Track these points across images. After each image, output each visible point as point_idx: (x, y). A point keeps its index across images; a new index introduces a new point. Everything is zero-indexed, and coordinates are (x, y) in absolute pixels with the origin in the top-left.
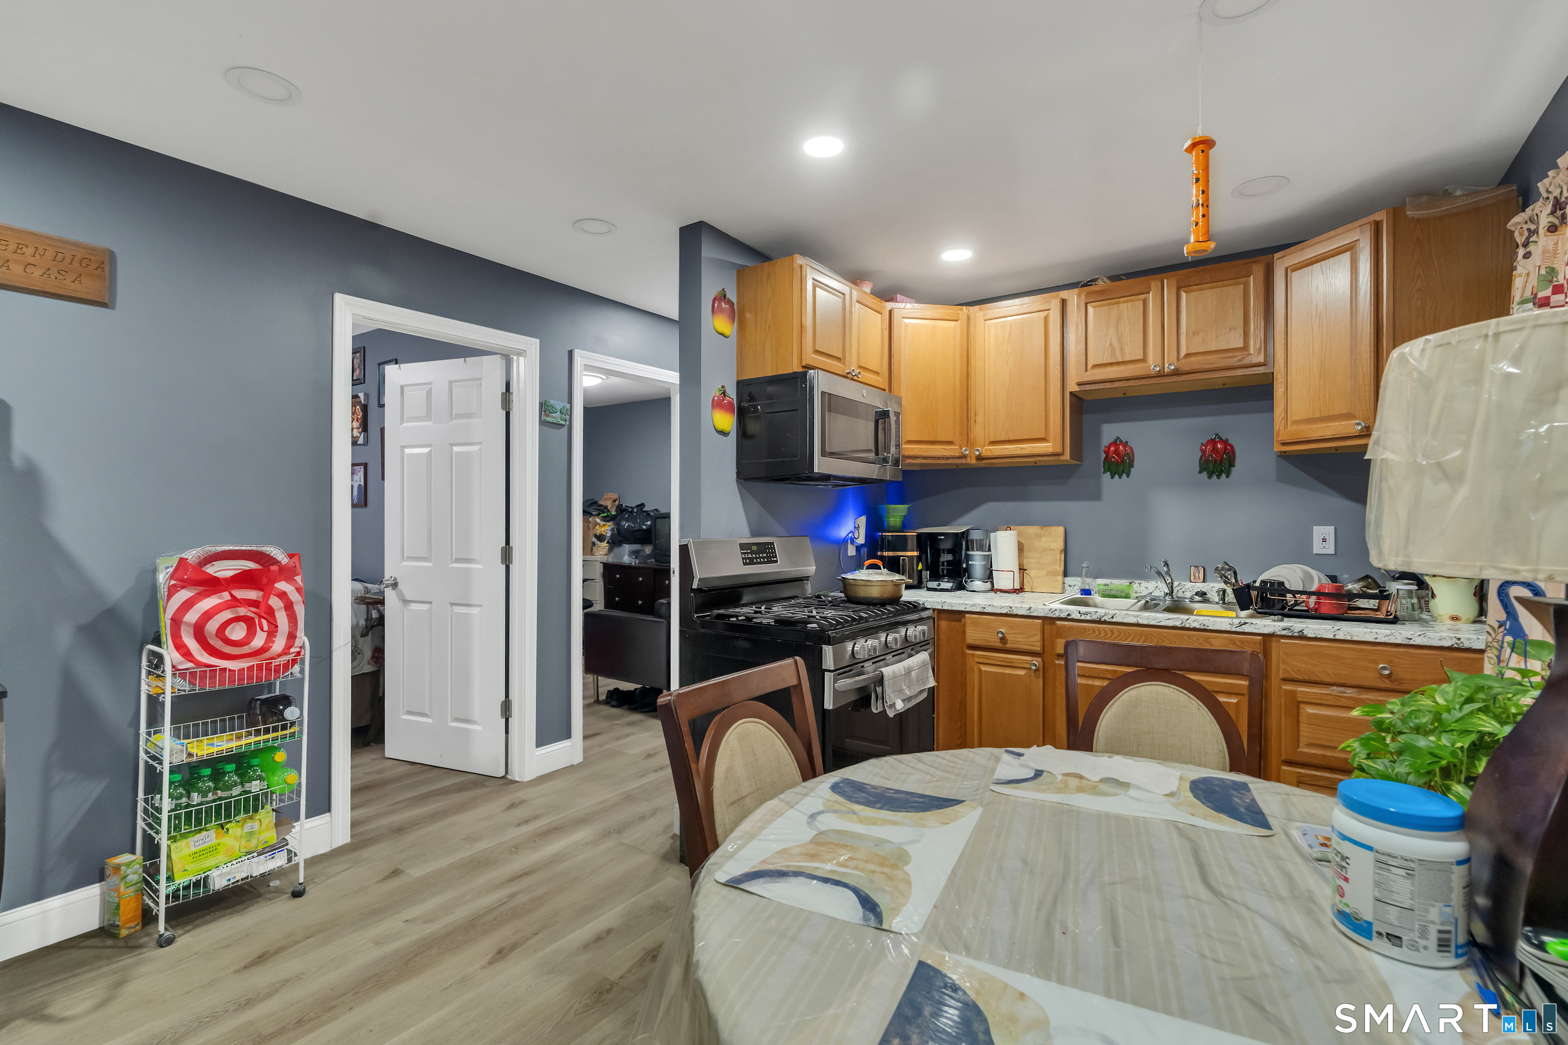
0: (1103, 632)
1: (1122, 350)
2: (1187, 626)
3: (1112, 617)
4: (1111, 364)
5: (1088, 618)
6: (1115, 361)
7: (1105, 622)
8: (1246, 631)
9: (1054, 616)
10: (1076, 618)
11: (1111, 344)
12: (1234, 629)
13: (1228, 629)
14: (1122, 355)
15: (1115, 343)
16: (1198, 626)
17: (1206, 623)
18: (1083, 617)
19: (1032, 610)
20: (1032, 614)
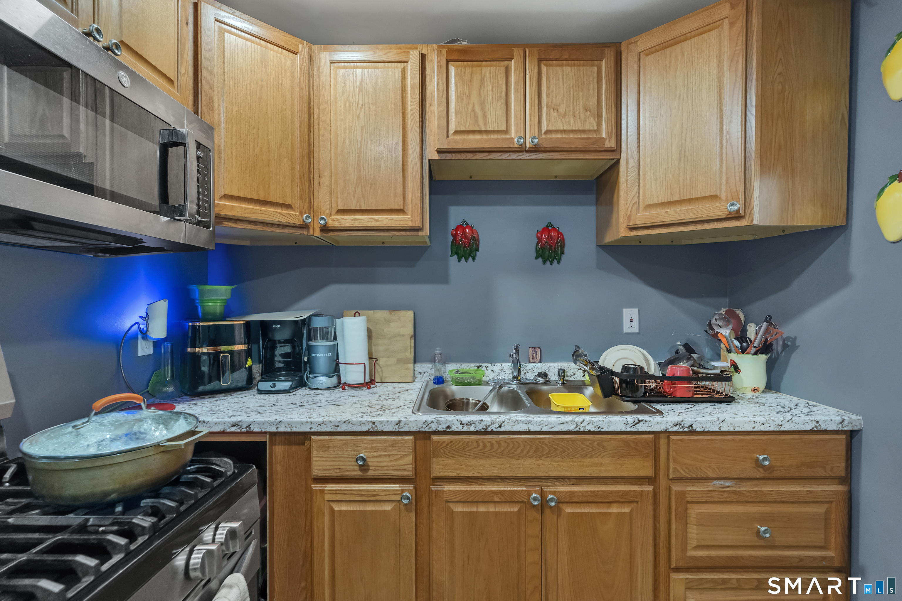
0: (488, 445)
1: (485, 117)
2: (582, 429)
3: (500, 426)
4: (473, 132)
5: (472, 429)
6: (478, 129)
7: (492, 433)
8: (640, 430)
9: (431, 430)
10: (457, 430)
11: (473, 110)
12: (628, 430)
13: (623, 430)
14: (485, 124)
15: (477, 109)
16: (593, 429)
17: (601, 424)
18: (465, 429)
19: (402, 424)
20: (402, 430)
